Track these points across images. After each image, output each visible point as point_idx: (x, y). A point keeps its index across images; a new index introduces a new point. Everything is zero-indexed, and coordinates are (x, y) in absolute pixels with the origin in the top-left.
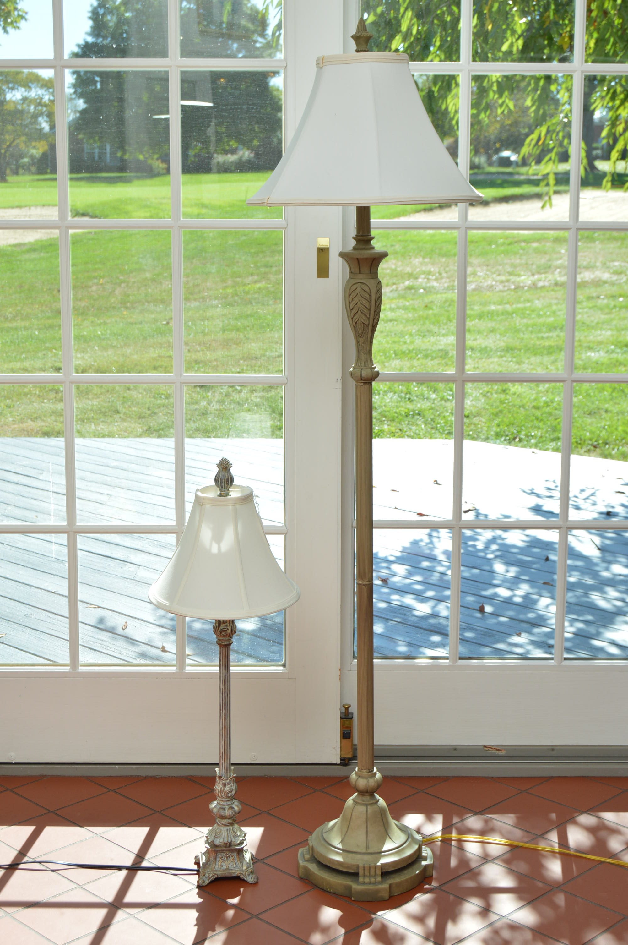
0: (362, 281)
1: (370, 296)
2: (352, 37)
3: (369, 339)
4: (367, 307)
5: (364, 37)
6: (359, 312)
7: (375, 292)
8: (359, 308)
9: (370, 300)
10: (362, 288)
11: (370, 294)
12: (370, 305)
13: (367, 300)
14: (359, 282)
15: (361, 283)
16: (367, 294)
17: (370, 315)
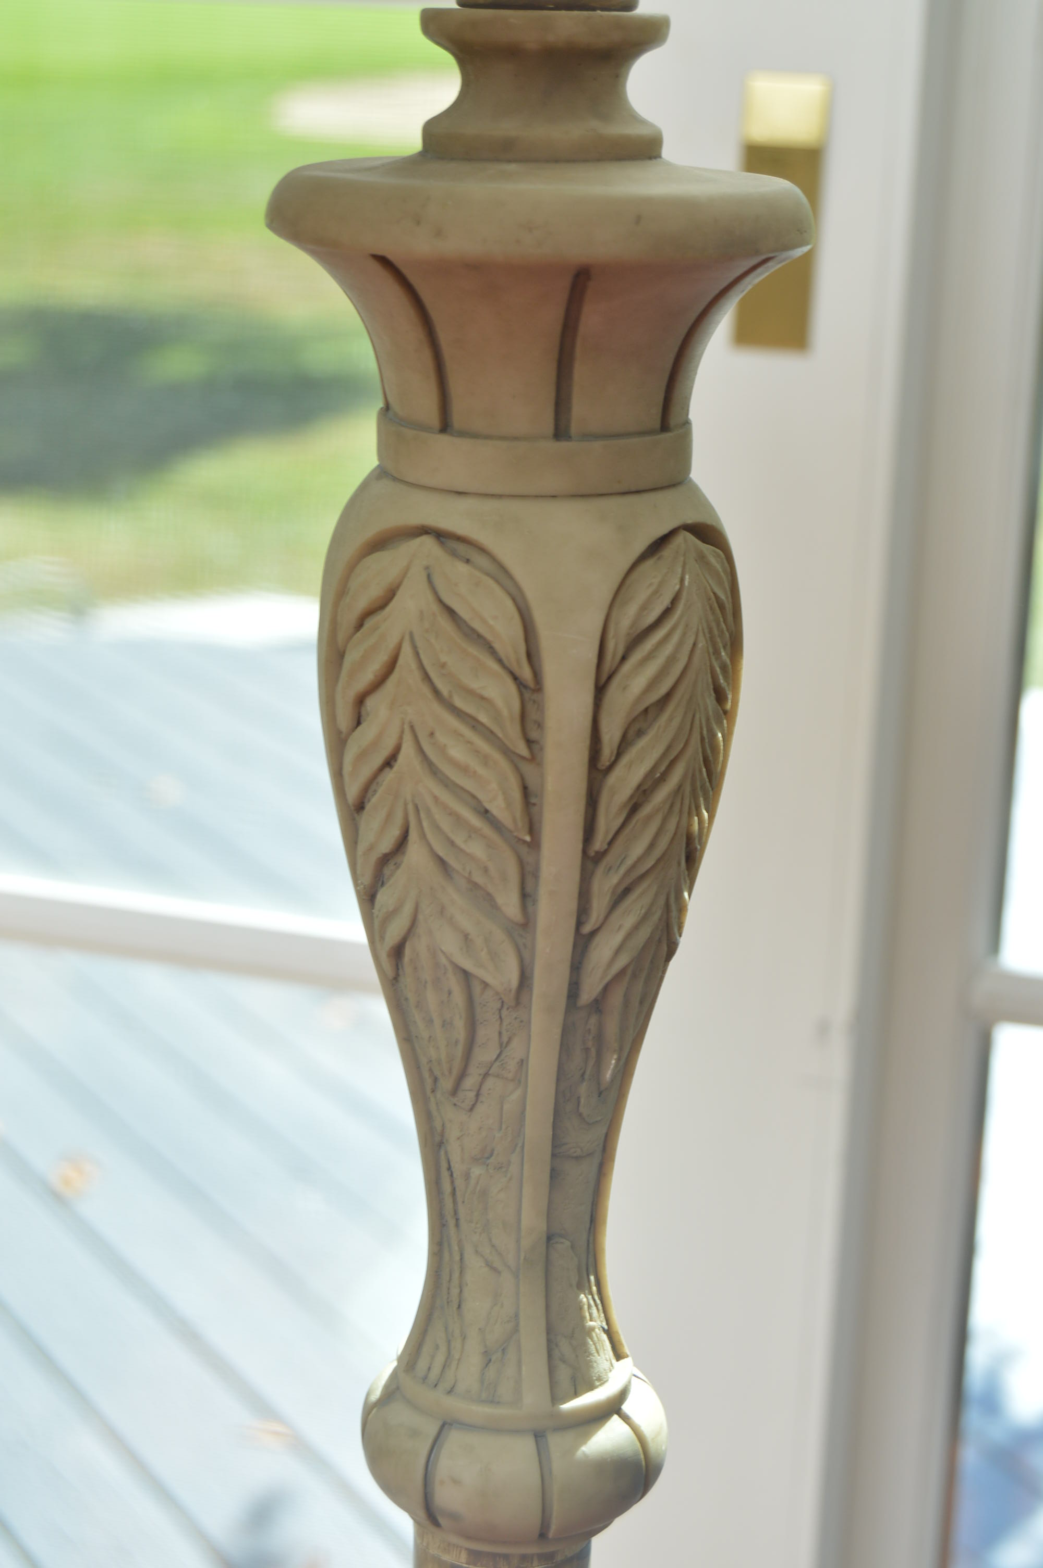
0: (455, 516)
1: (529, 688)
4: (500, 808)
6: (416, 853)
8: (410, 807)
9: (529, 742)
10: (440, 601)
11: (526, 673)
12: (526, 791)
13: (489, 735)
14: (424, 531)
15: (441, 536)
16: (495, 666)
17: (526, 897)
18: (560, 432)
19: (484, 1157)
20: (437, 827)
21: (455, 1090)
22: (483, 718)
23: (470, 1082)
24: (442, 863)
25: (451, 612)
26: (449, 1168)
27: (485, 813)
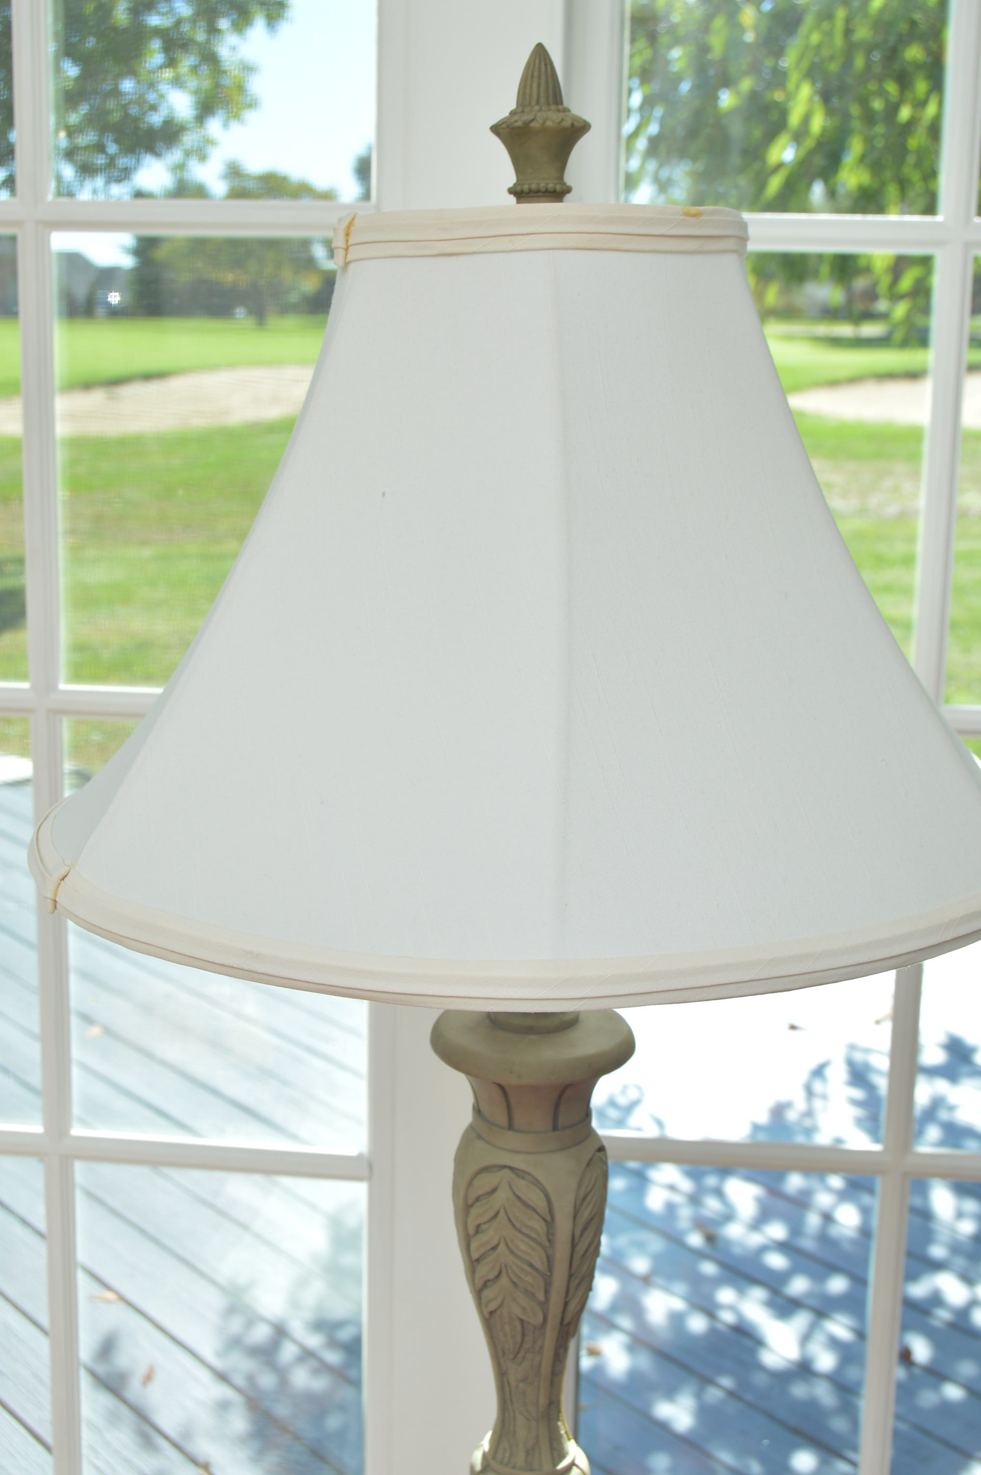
0: (517, 1162)
1: (550, 1223)
2: (496, 129)
3: (546, 1368)
4: (538, 1264)
5: (544, 130)
6: (504, 1281)
7: (570, 1209)
8: (503, 1265)
9: (549, 1241)
10: (514, 1194)
11: (549, 1218)
12: (548, 1257)
13: (534, 1240)
14: (505, 1167)
15: (511, 1168)
16: (538, 1217)
17: (547, 1292)
18: (555, 1128)
19: (525, 1380)
20: (514, 1272)
21: (515, 1357)
22: (534, 1235)
23: (521, 1355)
24: (515, 1284)
25: (518, 1197)
26: (509, 1384)
27: (531, 1265)
